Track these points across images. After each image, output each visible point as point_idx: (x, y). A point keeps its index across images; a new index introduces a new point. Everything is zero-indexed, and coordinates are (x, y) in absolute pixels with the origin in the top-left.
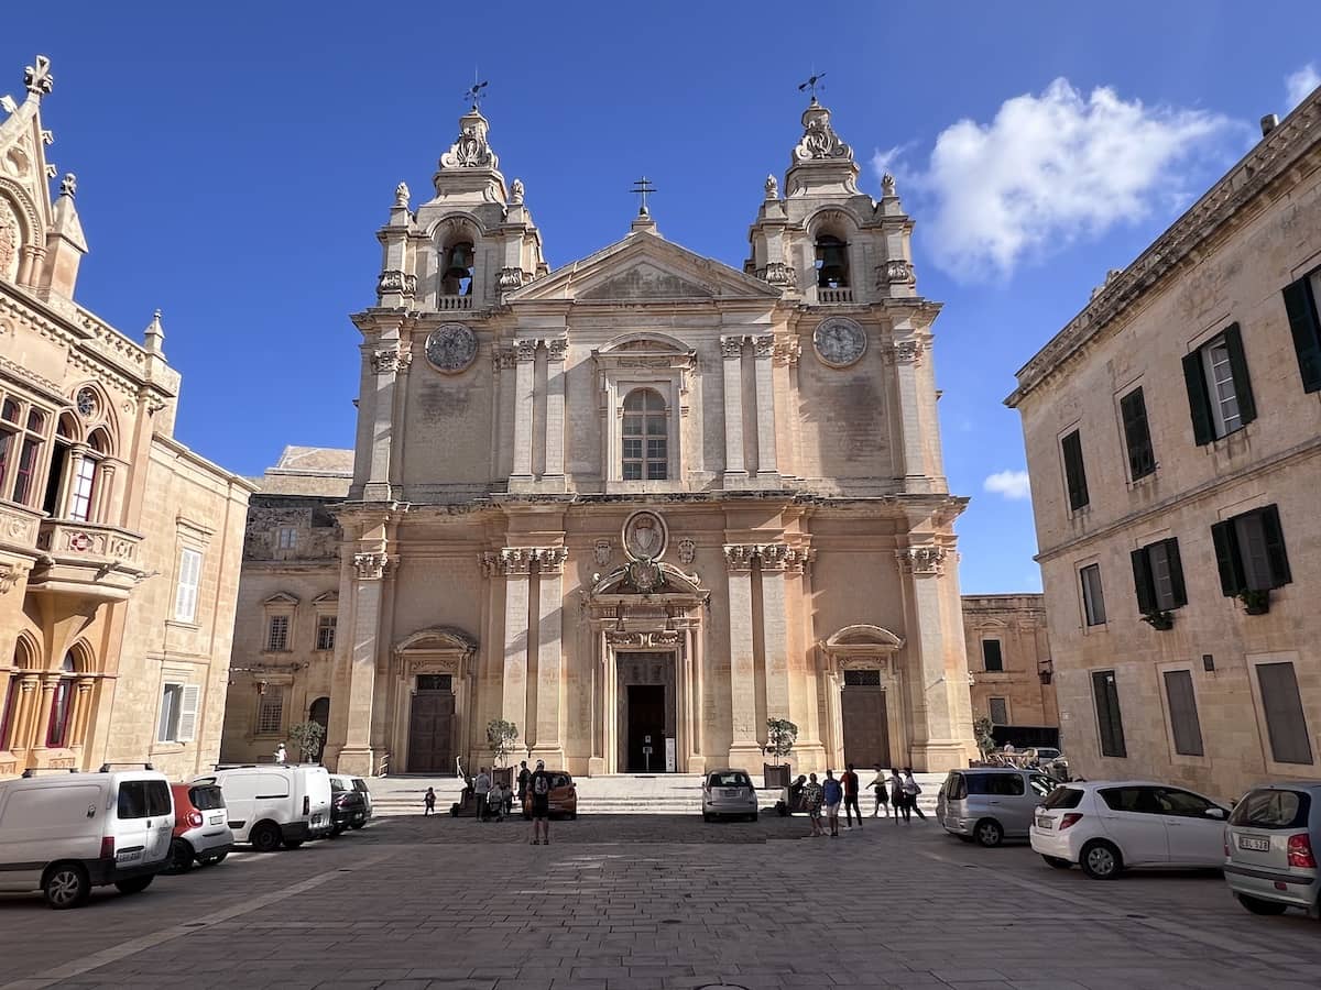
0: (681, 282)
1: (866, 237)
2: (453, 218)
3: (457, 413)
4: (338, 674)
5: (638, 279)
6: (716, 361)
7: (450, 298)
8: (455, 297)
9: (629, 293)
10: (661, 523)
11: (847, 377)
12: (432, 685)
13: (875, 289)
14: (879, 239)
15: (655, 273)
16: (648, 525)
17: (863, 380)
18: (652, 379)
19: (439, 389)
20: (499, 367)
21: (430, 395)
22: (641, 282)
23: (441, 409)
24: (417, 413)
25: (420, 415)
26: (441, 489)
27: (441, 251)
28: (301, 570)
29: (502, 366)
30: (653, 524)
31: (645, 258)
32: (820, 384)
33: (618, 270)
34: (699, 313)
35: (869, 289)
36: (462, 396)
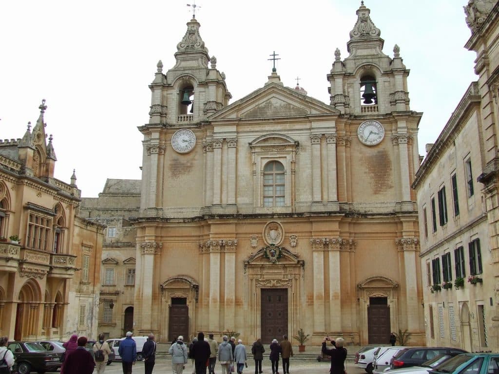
0: (292, 106)
1: (386, 78)
2: (184, 76)
3: (186, 173)
4: (137, 297)
5: (271, 106)
6: (309, 146)
7: (183, 116)
8: (185, 116)
9: (266, 113)
10: (281, 228)
11: (374, 151)
12: (178, 303)
13: (390, 104)
14: (391, 79)
15: (279, 102)
16: (275, 228)
17: (383, 152)
18: (278, 156)
19: (178, 161)
20: (206, 150)
21: (175, 165)
22: (273, 107)
23: (180, 172)
24: (168, 173)
25: (170, 174)
26: (179, 210)
27: (178, 93)
28: (119, 247)
29: (207, 150)
30: (277, 228)
31: (274, 95)
32: (361, 155)
33: (261, 101)
34: (301, 122)
35: (386, 105)
36: (189, 164)
